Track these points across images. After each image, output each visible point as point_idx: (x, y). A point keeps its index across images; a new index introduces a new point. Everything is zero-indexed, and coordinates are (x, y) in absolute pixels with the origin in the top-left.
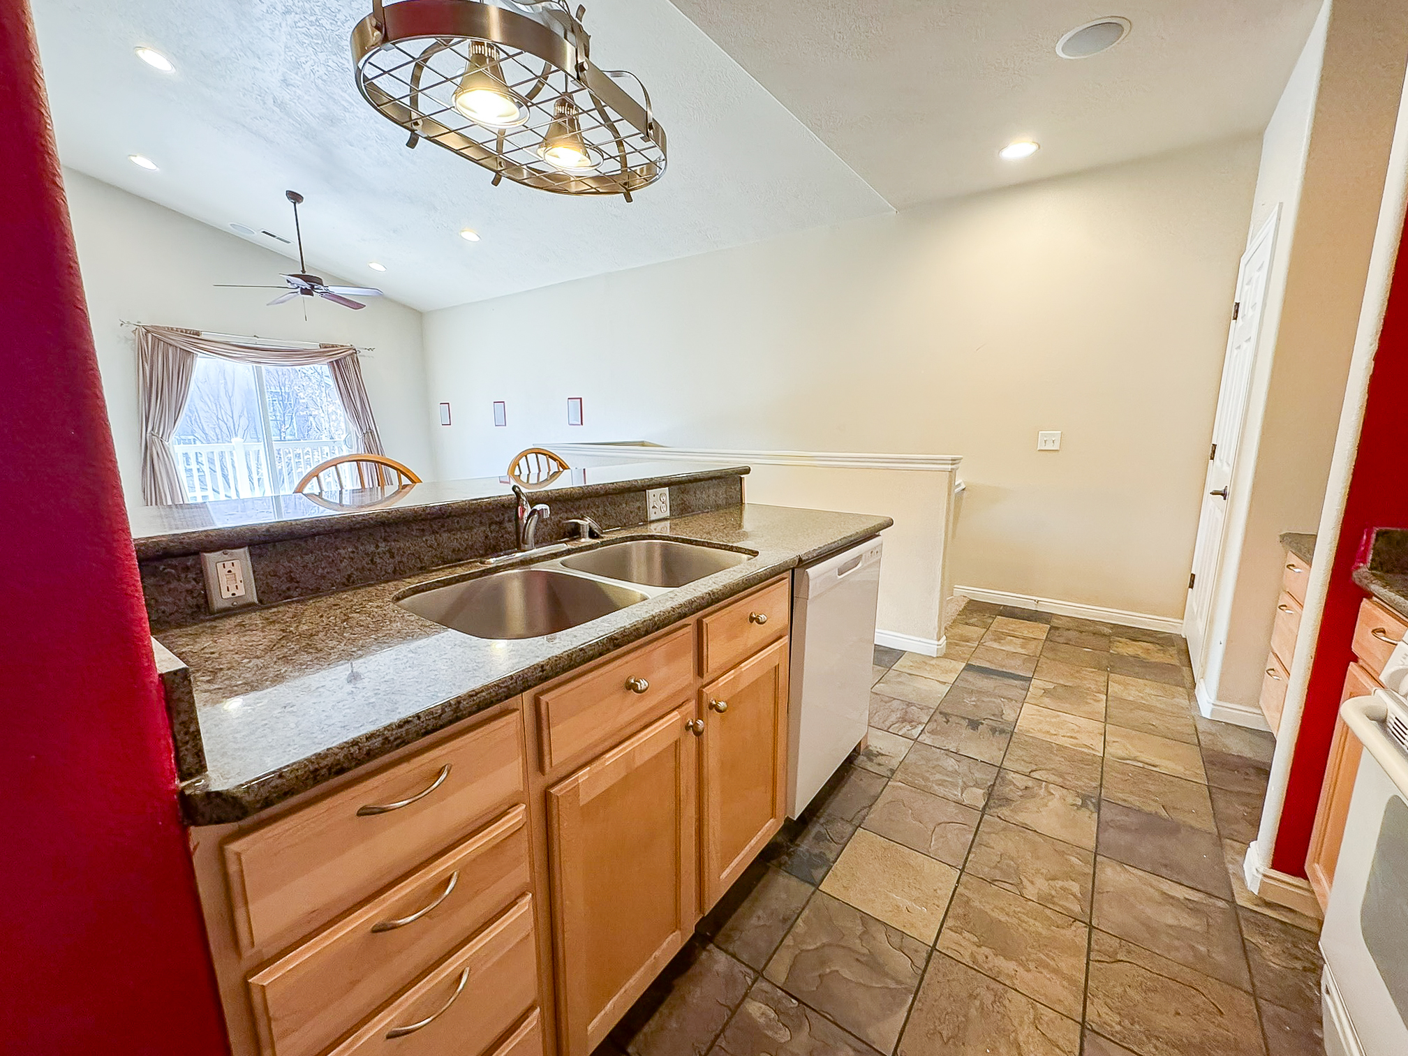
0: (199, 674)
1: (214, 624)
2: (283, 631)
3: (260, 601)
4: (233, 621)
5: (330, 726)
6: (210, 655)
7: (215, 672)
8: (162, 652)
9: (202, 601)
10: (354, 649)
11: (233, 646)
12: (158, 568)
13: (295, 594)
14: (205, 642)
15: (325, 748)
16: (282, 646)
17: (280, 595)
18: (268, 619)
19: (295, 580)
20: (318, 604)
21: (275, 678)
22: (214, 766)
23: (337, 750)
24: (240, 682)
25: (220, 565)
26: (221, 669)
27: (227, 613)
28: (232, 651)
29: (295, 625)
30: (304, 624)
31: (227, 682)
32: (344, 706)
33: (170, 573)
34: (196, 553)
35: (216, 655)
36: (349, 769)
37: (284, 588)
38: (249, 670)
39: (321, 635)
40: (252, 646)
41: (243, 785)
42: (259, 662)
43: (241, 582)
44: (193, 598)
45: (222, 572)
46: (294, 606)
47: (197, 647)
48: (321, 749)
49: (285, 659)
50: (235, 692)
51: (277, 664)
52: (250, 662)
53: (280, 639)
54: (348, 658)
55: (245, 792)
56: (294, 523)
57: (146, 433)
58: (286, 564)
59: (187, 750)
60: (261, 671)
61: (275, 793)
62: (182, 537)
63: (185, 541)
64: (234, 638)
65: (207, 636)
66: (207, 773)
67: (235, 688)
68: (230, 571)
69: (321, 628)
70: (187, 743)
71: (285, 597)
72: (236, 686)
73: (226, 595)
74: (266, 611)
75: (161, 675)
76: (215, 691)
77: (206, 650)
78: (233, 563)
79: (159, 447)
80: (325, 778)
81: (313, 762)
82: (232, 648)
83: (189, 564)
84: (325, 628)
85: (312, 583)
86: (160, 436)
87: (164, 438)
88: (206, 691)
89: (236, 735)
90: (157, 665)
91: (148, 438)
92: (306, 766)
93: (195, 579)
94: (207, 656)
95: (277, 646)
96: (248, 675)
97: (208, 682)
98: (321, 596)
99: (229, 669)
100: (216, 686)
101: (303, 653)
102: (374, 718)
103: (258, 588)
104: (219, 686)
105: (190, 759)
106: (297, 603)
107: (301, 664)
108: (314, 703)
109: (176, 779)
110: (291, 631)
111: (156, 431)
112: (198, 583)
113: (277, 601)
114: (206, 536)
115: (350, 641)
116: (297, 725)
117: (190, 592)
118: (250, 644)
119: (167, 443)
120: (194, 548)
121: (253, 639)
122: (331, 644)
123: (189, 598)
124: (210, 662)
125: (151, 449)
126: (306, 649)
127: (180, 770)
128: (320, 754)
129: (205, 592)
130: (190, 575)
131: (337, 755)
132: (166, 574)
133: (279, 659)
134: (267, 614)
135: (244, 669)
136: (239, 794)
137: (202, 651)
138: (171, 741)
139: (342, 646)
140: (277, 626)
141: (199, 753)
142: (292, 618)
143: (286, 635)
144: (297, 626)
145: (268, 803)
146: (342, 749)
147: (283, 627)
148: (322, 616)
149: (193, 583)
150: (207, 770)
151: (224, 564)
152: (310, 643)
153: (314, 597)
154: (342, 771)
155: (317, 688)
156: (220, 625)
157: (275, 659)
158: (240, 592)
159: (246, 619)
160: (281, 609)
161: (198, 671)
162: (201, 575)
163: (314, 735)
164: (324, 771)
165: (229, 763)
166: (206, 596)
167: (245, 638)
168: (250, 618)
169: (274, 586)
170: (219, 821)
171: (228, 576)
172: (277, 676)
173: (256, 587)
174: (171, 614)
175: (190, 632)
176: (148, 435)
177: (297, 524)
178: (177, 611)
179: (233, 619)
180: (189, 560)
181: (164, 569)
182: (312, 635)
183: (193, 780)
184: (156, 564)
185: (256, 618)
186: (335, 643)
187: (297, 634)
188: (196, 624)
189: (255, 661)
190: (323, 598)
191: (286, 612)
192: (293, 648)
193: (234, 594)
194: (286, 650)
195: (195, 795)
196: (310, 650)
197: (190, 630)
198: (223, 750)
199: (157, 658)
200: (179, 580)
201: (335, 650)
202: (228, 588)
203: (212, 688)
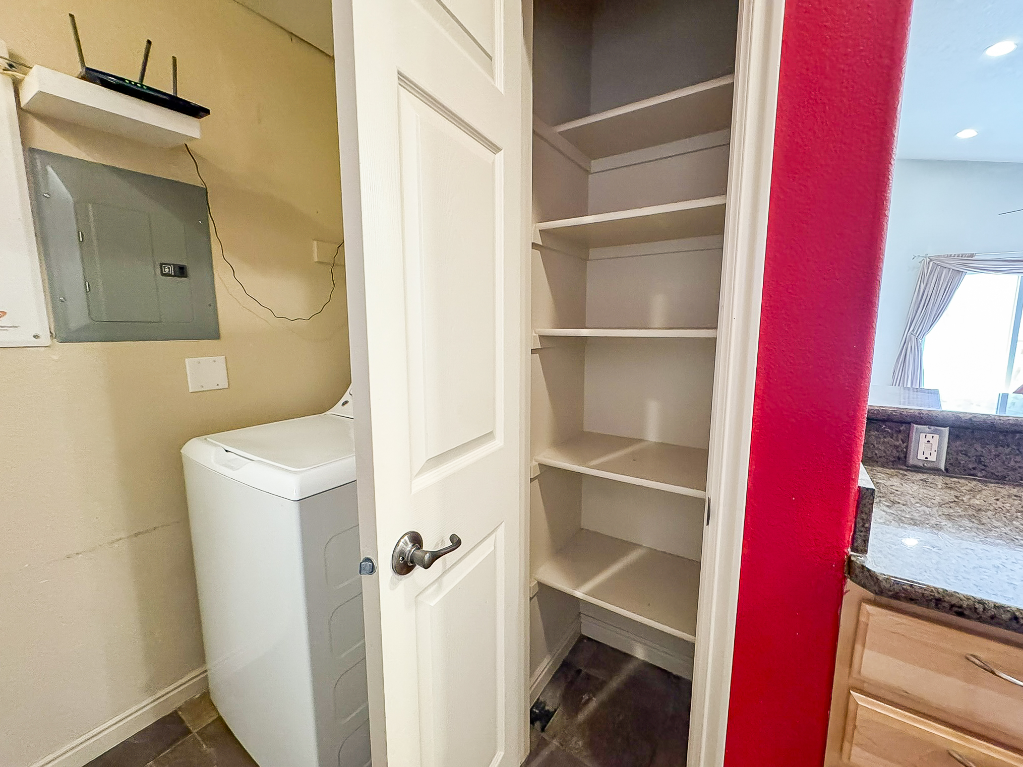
0: (884, 499)
1: (906, 473)
2: (956, 497)
3: (946, 470)
4: (920, 476)
5: (964, 578)
6: (895, 491)
7: (894, 502)
8: (864, 475)
9: (902, 456)
10: (1017, 537)
11: (913, 492)
12: (881, 426)
13: (979, 474)
14: (895, 482)
15: (954, 590)
16: (950, 507)
17: (965, 470)
18: (946, 484)
19: (983, 463)
20: (998, 489)
21: (935, 526)
22: (872, 554)
23: (962, 597)
24: (908, 517)
25: (922, 435)
26: (899, 503)
27: (917, 469)
28: (911, 495)
29: (968, 497)
30: (977, 499)
31: (899, 512)
32: (984, 572)
33: (888, 431)
34: (909, 423)
35: (899, 493)
36: (969, 618)
37: (971, 466)
38: (918, 512)
39: (989, 513)
40: (926, 497)
41: (884, 575)
42: (928, 510)
43: (935, 451)
44: (897, 451)
45: (923, 440)
46: (974, 483)
47: (888, 483)
48: (951, 589)
49: (949, 517)
50: (902, 520)
51: (941, 517)
52: (920, 507)
53: (951, 502)
54: (1008, 541)
55: (884, 580)
56: (997, 418)
57: (908, 333)
58: (979, 449)
59: (860, 535)
60: (926, 516)
61: (904, 593)
62: (903, 410)
63: (903, 413)
64: (916, 487)
65: (898, 478)
66: (866, 555)
67: (903, 518)
68: (928, 441)
69: (992, 508)
70: (861, 532)
71: (970, 473)
72: (905, 517)
73: (921, 457)
74: (948, 478)
75: (859, 487)
76: (889, 514)
77: (893, 487)
78: (933, 437)
79: (913, 343)
80: (944, 610)
81: (939, 593)
82: (911, 493)
83: (901, 428)
84: (996, 509)
85: (1000, 470)
86: (917, 335)
87: (919, 337)
88: (884, 511)
89: (892, 546)
90: (859, 481)
91: (908, 336)
92: (932, 591)
93: (902, 440)
94: (893, 491)
95: (946, 505)
96: (915, 514)
97: (888, 506)
98: (1005, 484)
99: (904, 505)
100: (892, 512)
101: (966, 519)
102: (1011, 597)
103: (948, 460)
104: (893, 512)
105: (860, 541)
106: (978, 481)
107: (961, 526)
108: (958, 557)
109: (849, 548)
110: (962, 500)
111: (915, 332)
112: (903, 443)
113: (960, 474)
114: (919, 413)
115: (1017, 530)
116: (938, 563)
117: (896, 447)
118: (925, 495)
119: (920, 341)
120: (908, 420)
121: (930, 493)
122: (996, 524)
123: (895, 451)
124: (893, 495)
125: (908, 344)
126: (971, 517)
127: (852, 544)
128: (947, 591)
129: (907, 450)
130: (900, 436)
131: (961, 600)
132: (885, 431)
133: (944, 514)
134: (948, 480)
135: (914, 509)
136: (881, 579)
137: (891, 487)
138: (853, 526)
139: (1007, 530)
140: (952, 492)
141: (866, 541)
142: (969, 491)
143: (957, 501)
144: (970, 498)
145: (896, 596)
146: (968, 599)
147: (958, 494)
148: (998, 500)
149: (901, 442)
150: (867, 554)
151: (926, 435)
152: (976, 515)
153: (997, 483)
154: (961, 614)
155: (967, 548)
156: (909, 474)
157: (940, 513)
158: (933, 458)
159: (930, 478)
160: (962, 481)
161: (884, 497)
162: (907, 439)
163: (948, 577)
164: (946, 605)
165: (881, 558)
166: (906, 453)
167: (923, 490)
168: (933, 479)
169: (962, 463)
170: (864, 586)
171: (926, 444)
172: (936, 525)
173: (946, 458)
174: (880, 457)
175: (888, 472)
176: (908, 334)
177: (1000, 420)
178: (884, 456)
179: (920, 475)
180: (902, 426)
181: (885, 428)
182: (980, 510)
183: (858, 555)
184: (881, 423)
185: (939, 480)
186: (1000, 524)
187: (968, 504)
188: (894, 469)
189: (924, 508)
190: (1007, 487)
191: (966, 485)
192: (958, 512)
193: (926, 458)
194: (952, 511)
195: (856, 562)
196: (973, 520)
197: (888, 471)
198: (881, 549)
199: (860, 476)
200: (892, 438)
201: (998, 530)
202: (924, 452)
203: (888, 511)
